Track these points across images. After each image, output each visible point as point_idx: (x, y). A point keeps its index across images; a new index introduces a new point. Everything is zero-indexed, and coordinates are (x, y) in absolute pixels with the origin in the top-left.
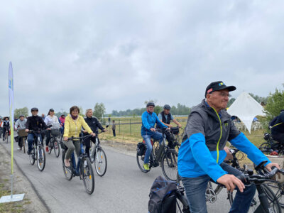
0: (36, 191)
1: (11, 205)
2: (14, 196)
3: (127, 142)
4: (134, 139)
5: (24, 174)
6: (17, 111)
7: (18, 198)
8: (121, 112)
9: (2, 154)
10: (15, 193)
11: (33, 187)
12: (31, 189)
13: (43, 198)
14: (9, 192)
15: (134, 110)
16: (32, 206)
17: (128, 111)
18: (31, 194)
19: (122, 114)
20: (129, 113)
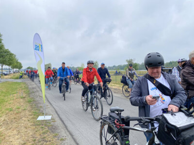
0: (58, 115)
1: (45, 122)
2: (46, 117)
3: (114, 87)
4: (118, 85)
5: (51, 104)
6: (45, 66)
7: (48, 118)
8: (109, 67)
9: (38, 91)
10: (46, 115)
11: (56, 112)
12: (55, 113)
13: (63, 119)
14: (43, 114)
15: (118, 66)
16: (56, 124)
17: (114, 66)
18: (56, 116)
19: (110, 68)
20: (114, 68)
